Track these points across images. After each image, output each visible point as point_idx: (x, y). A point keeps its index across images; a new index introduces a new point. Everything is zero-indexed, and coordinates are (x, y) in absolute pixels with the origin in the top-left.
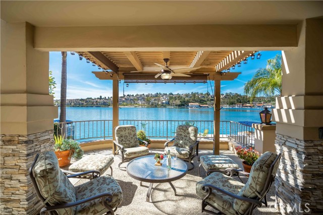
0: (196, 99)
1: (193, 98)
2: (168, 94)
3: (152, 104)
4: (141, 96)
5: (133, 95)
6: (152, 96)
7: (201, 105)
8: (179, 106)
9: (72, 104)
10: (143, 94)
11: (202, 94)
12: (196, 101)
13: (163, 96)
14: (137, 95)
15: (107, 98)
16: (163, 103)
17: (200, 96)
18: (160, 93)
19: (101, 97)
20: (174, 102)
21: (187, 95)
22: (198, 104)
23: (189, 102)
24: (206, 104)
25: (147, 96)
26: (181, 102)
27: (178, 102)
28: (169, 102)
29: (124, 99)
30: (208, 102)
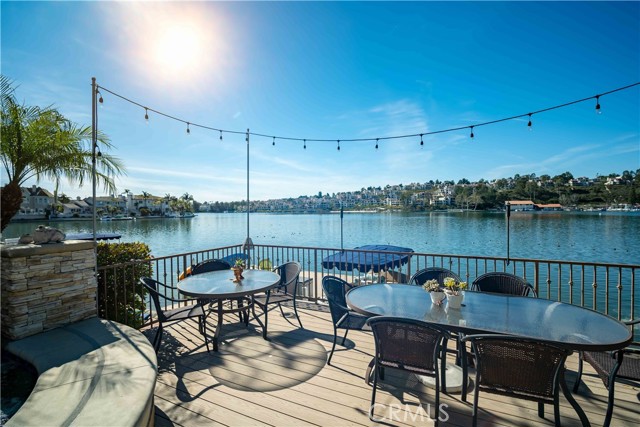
0: (526, 190)
1: (519, 188)
2: (456, 183)
3: (415, 206)
4: (395, 188)
5: (379, 189)
6: (419, 188)
7: (540, 206)
8: (479, 207)
9: (272, 207)
10: (401, 185)
11: (545, 178)
12: (526, 196)
13: (442, 188)
14: (388, 187)
15: (331, 196)
16: (438, 202)
17: (539, 184)
18: (437, 182)
19: (320, 193)
20: (466, 200)
21: (502, 183)
22: (530, 202)
23: (505, 197)
24: (557, 202)
25: (408, 188)
26: (483, 198)
27: (476, 199)
28: (453, 200)
29: (359, 197)
30: (563, 198)
